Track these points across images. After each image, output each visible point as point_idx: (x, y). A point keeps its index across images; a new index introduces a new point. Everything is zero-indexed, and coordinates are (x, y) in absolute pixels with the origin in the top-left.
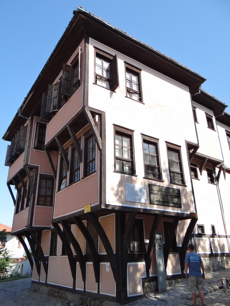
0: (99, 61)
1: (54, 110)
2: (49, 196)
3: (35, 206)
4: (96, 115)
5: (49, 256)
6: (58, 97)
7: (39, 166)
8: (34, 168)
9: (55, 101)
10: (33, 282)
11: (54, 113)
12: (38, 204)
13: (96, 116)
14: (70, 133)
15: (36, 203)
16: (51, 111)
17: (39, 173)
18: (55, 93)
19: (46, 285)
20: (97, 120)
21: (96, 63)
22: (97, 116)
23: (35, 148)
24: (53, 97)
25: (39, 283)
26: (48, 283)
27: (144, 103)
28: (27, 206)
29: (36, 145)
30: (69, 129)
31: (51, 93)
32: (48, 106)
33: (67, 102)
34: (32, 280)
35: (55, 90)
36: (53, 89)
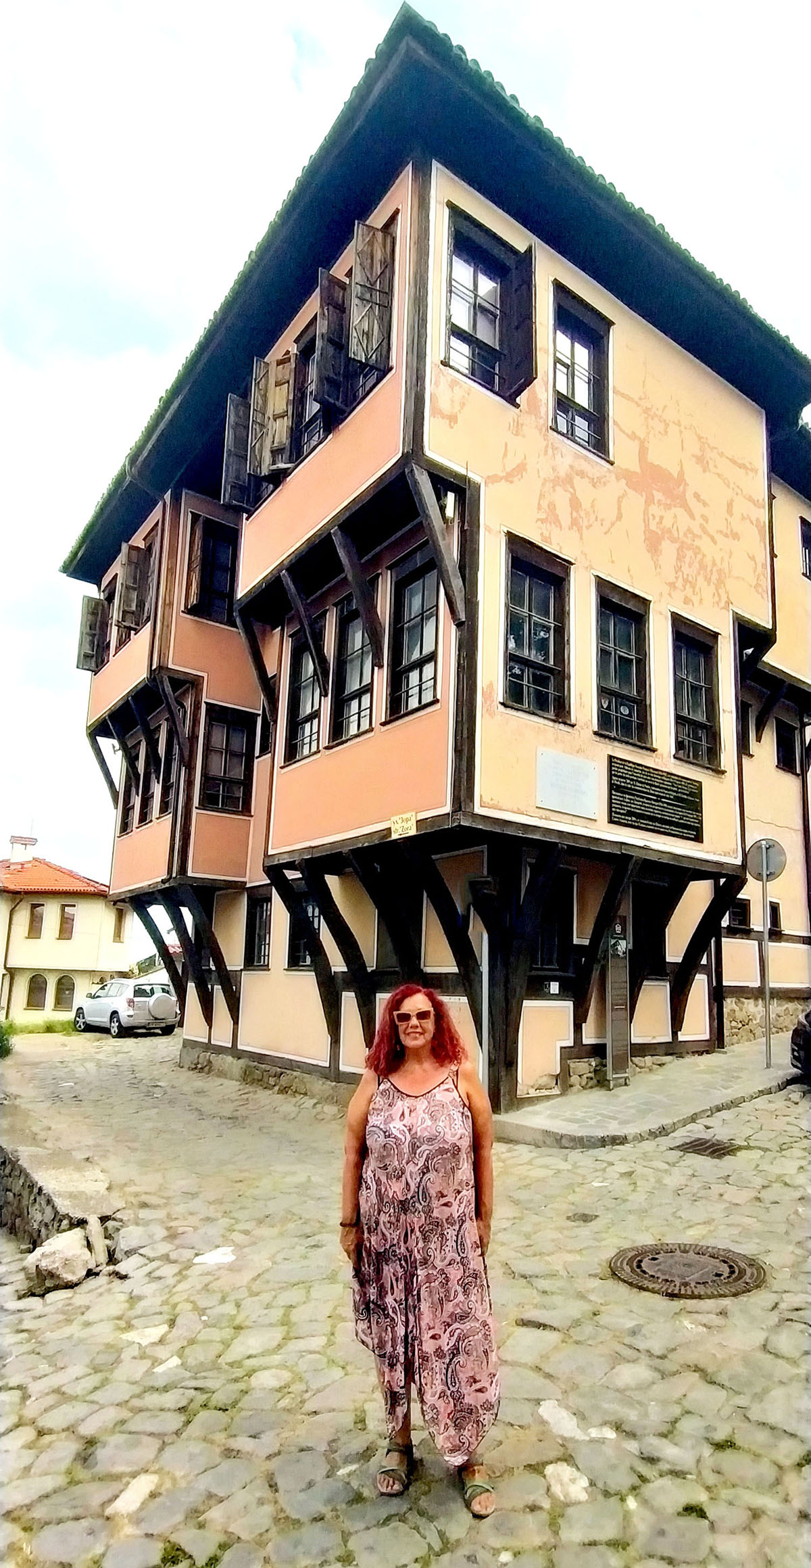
0: (463, 272)
1: (274, 467)
2: (238, 783)
3: (195, 811)
4: (449, 493)
5: (241, 970)
6: (290, 413)
7: (205, 675)
8: (188, 684)
9: (279, 431)
10: (188, 1044)
11: (278, 478)
12: (202, 806)
13: (446, 495)
14: (341, 553)
15: (196, 802)
16: (265, 471)
17: (204, 699)
18: (279, 399)
19: (235, 1052)
20: (450, 511)
21: (453, 277)
22: (451, 498)
23: (190, 611)
24: (270, 413)
25: (208, 1047)
26: (240, 1047)
27: (611, 458)
28: (164, 808)
29: (193, 600)
30: (337, 540)
31: (262, 396)
32: (253, 448)
33: (330, 436)
34: (186, 1037)
35: (278, 384)
36: (272, 381)
